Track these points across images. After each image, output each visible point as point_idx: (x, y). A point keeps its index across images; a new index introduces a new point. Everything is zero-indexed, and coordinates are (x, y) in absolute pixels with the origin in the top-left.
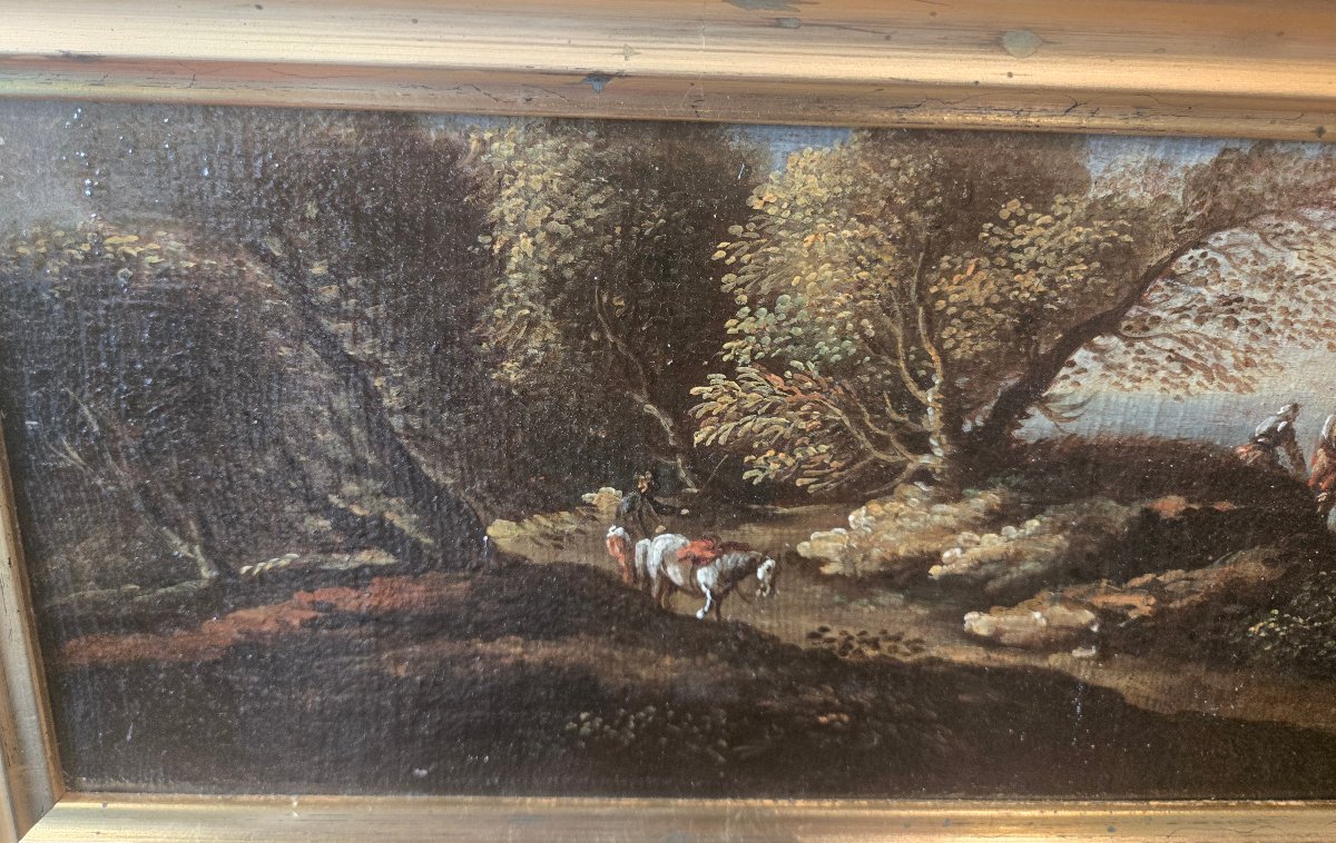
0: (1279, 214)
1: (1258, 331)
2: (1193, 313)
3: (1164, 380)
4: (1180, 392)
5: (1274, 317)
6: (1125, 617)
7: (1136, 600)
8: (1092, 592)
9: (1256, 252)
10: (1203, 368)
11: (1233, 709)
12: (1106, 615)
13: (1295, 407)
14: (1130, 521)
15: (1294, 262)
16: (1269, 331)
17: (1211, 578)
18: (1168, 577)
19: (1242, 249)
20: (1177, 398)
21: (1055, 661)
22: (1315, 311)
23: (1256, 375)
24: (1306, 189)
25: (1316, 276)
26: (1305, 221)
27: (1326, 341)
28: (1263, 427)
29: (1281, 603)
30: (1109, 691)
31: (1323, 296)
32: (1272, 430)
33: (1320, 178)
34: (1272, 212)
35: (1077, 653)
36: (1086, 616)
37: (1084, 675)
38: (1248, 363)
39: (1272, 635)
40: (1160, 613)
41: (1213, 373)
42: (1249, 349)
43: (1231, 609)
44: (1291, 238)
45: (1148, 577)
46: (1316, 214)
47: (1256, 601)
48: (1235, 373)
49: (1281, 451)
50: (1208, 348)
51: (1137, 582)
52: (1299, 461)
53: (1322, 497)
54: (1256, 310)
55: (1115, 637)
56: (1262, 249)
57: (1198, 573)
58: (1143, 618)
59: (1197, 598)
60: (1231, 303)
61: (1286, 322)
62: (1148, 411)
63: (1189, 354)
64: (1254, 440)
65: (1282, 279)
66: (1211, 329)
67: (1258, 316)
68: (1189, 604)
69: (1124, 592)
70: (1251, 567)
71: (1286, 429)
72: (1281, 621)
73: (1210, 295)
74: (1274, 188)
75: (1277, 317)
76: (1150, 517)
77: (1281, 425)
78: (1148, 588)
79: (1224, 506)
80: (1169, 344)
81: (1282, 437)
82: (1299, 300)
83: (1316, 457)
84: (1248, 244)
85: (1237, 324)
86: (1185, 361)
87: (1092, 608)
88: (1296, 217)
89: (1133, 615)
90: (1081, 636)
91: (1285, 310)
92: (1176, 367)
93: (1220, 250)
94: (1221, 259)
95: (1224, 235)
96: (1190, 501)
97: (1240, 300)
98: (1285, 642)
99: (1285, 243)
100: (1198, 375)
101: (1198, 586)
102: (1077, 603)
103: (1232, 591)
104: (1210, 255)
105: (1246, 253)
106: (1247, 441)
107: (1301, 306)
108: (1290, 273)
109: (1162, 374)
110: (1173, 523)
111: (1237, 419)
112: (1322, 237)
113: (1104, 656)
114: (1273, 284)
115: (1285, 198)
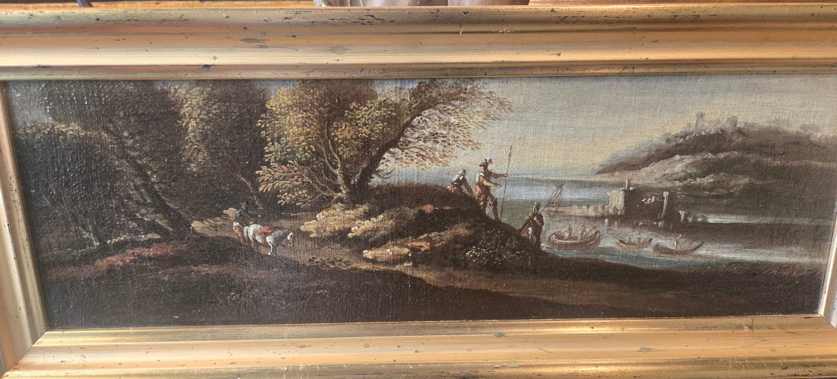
0: (444, 103)
1: (446, 144)
2: (422, 139)
3: (417, 163)
4: (423, 167)
5: (450, 138)
6: (420, 251)
7: (423, 244)
8: (407, 241)
9: (439, 117)
10: (429, 158)
11: (466, 285)
12: (413, 249)
13: (464, 171)
14: (415, 214)
15: (452, 120)
16: (449, 144)
17: (448, 234)
18: (433, 234)
19: (434, 116)
20: (423, 169)
21: (398, 267)
22: (464, 136)
23: (449, 160)
24: (451, 95)
25: (461, 124)
26: (454, 105)
27: (470, 147)
28: (455, 179)
29: (475, 243)
30: (420, 279)
31: (465, 131)
32: (458, 180)
33: (455, 91)
34: (441, 103)
35: (406, 264)
36: (406, 250)
37: (409, 272)
38: (445, 156)
39: (475, 256)
40: (432, 248)
41: (433, 159)
42: (444, 151)
43: (458, 246)
44: (450, 111)
45: (426, 235)
46: (457, 103)
47: (468, 243)
48: (441, 159)
49: (463, 187)
50: (430, 151)
51: (422, 237)
52: (470, 190)
53: (482, 203)
54: (444, 137)
55: (417, 258)
56: (441, 116)
57: (443, 233)
58: (427, 250)
59: (444, 242)
60: (434, 136)
61: (454, 141)
62: (413, 174)
63: (424, 153)
64: (453, 183)
65: (450, 126)
66: (429, 144)
67: (445, 139)
68: (442, 245)
69: (418, 241)
70: (461, 230)
71: (463, 178)
72: (477, 251)
73: (426, 132)
74: (440, 95)
75: (451, 139)
76: (422, 212)
77: (461, 178)
78: (428, 239)
79: (447, 208)
80: (416, 150)
81: (462, 182)
82: (458, 133)
83: (476, 189)
84: (436, 114)
85: (438, 142)
86: (423, 156)
87: (408, 247)
88: (450, 104)
89: (423, 249)
90: (405, 259)
91: (453, 137)
92: (420, 158)
93: (426, 117)
94: (428, 120)
95: (427, 111)
96: (435, 206)
97: (437, 134)
98: (480, 259)
99: (448, 113)
100: (428, 161)
101: (444, 238)
102: (402, 246)
103: (456, 239)
104: (424, 119)
105: (436, 117)
106: (450, 184)
107: (459, 135)
108: (453, 124)
109: (416, 161)
110: (431, 215)
111: (445, 176)
112: (461, 111)
113: (415, 265)
114: (447, 128)
115: (444, 98)
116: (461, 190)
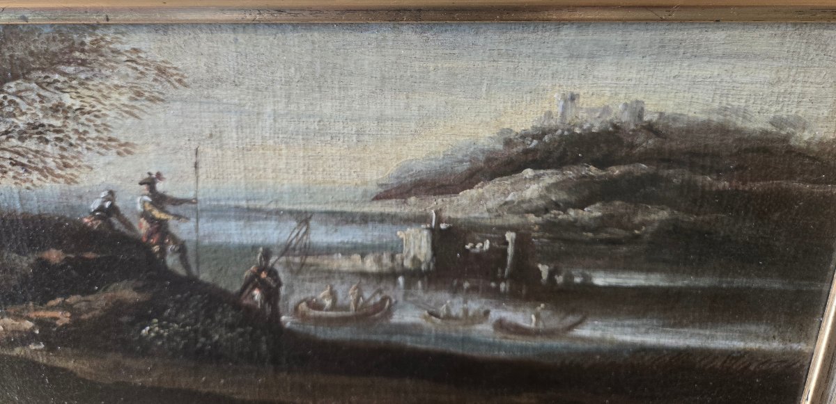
0: (43, 70)
1: (63, 144)
2: (15, 134)
3: (14, 177)
4: (28, 184)
5: (71, 134)
6: (55, 326)
7: (59, 314)
8: (27, 308)
9: (39, 95)
10: (36, 169)
11: (150, 380)
12: (40, 322)
13: (111, 193)
14: (31, 266)
15: (67, 100)
16: (71, 145)
17: (100, 301)
18: (72, 299)
19: (29, 93)
20: (28, 188)
21: (18, 351)
22: (98, 131)
23: (76, 173)
24: (55, 54)
25: (88, 109)
26: (64, 74)
27: (114, 151)
28: (95, 205)
29: (158, 313)
30: (64, 369)
31: (98, 122)
32: (101, 209)
33: (61, 46)
34: (38, 69)
35: (32, 347)
36: (28, 325)
37: (42, 359)
38: (66, 166)
39: (159, 336)
40: (76, 322)
41: (45, 172)
42: (62, 157)
43: (125, 319)
44: (59, 85)
45: (59, 300)
46: (70, 69)
47: (142, 315)
48: (59, 172)
49: (114, 220)
50: (35, 157)
51: (52, 303)
52: (129, 225)
53: (156, 248)
54: (58, 131)
55: (48, 334)
56: (42, 93)
57: (91, 297)
58: (66, 325)
59: (97, 312)
60: (37, 129)
61: (80, 139)
62: (12, 197)
63: (25, 161)
64: (93, 214)
65: (65, 111)
66: (31, 144)
67: (60, 135)
68: (93, 317)
69: (48, 309)
70: (127, 292)
71: (111, 205)
72: (161, 327)
73: (21, 122)
74: (32, 54)
75: (74, 138)
76: (43, 264)
77: (107, 204)
78: (64, 307)
79: (90, 255)
80: (8, 155)
81: (109, 212)
82: (83, 124)
83: (140, 224)
84: (32, 90)
85: (47, 141)
86: (23, 165)
87: (30, 319)
88: (56, 71)
89: (59, 323)
90: (27, 338)
91: (76, 131)
92: (18, 169)
93: (15, 94)
94: (18, 100)
95: (12, 84)
96: (65, 252)
97: (43, 125)
98: (169, 338)
99: (57, 89)
100: (35, 176)
101: (96, 305)
102: (18, 316)
103: (118, 307)
104: (10, 98)
105: (33, 96)
106: (87, 214)
107: (87, 129)
108: (69, 108)
109: (11, 174)
110: (62, 267)
111: (74, 201)
112: (81, 84)
113: (51, 348)
114: (60, 115)
115: (42, 60)
116: (111, 226)
